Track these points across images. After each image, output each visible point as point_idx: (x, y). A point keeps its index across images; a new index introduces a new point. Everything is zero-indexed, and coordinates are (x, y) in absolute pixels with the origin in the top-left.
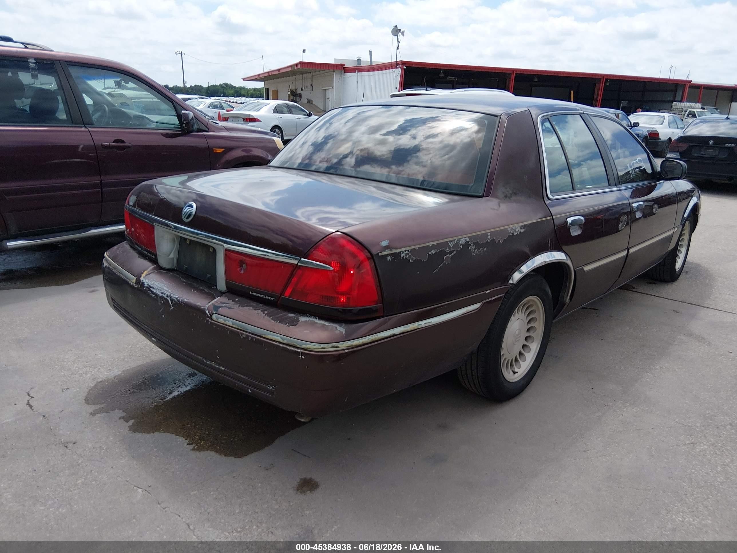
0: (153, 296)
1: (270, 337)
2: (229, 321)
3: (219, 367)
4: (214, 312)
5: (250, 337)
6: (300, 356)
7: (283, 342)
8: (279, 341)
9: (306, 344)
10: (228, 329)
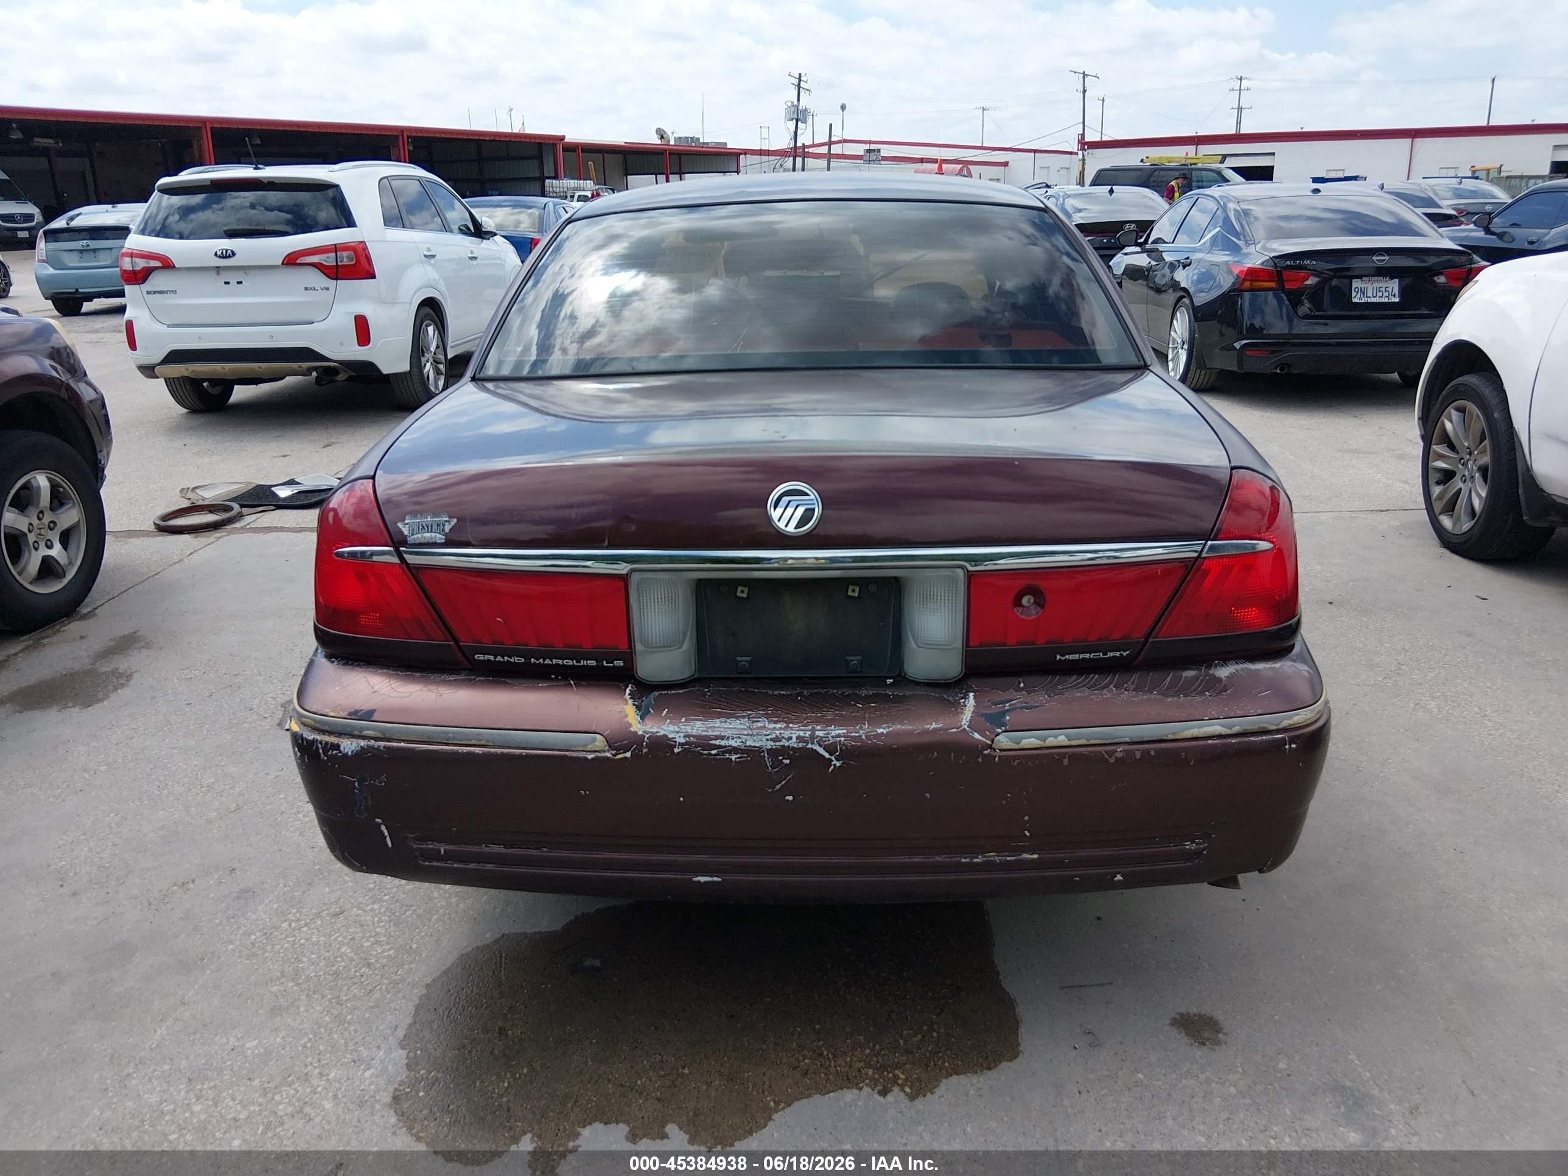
0: (733, 757)
1: (1189, 734)
2: (1056, 738)
3: (1020, 857)
4: (999, 730)
5: (1138, 750)
6: (1287, 747)
7: (1229, 732)
8: (1217, 733)
9: (1289, 718)
10: (1063, 756)
